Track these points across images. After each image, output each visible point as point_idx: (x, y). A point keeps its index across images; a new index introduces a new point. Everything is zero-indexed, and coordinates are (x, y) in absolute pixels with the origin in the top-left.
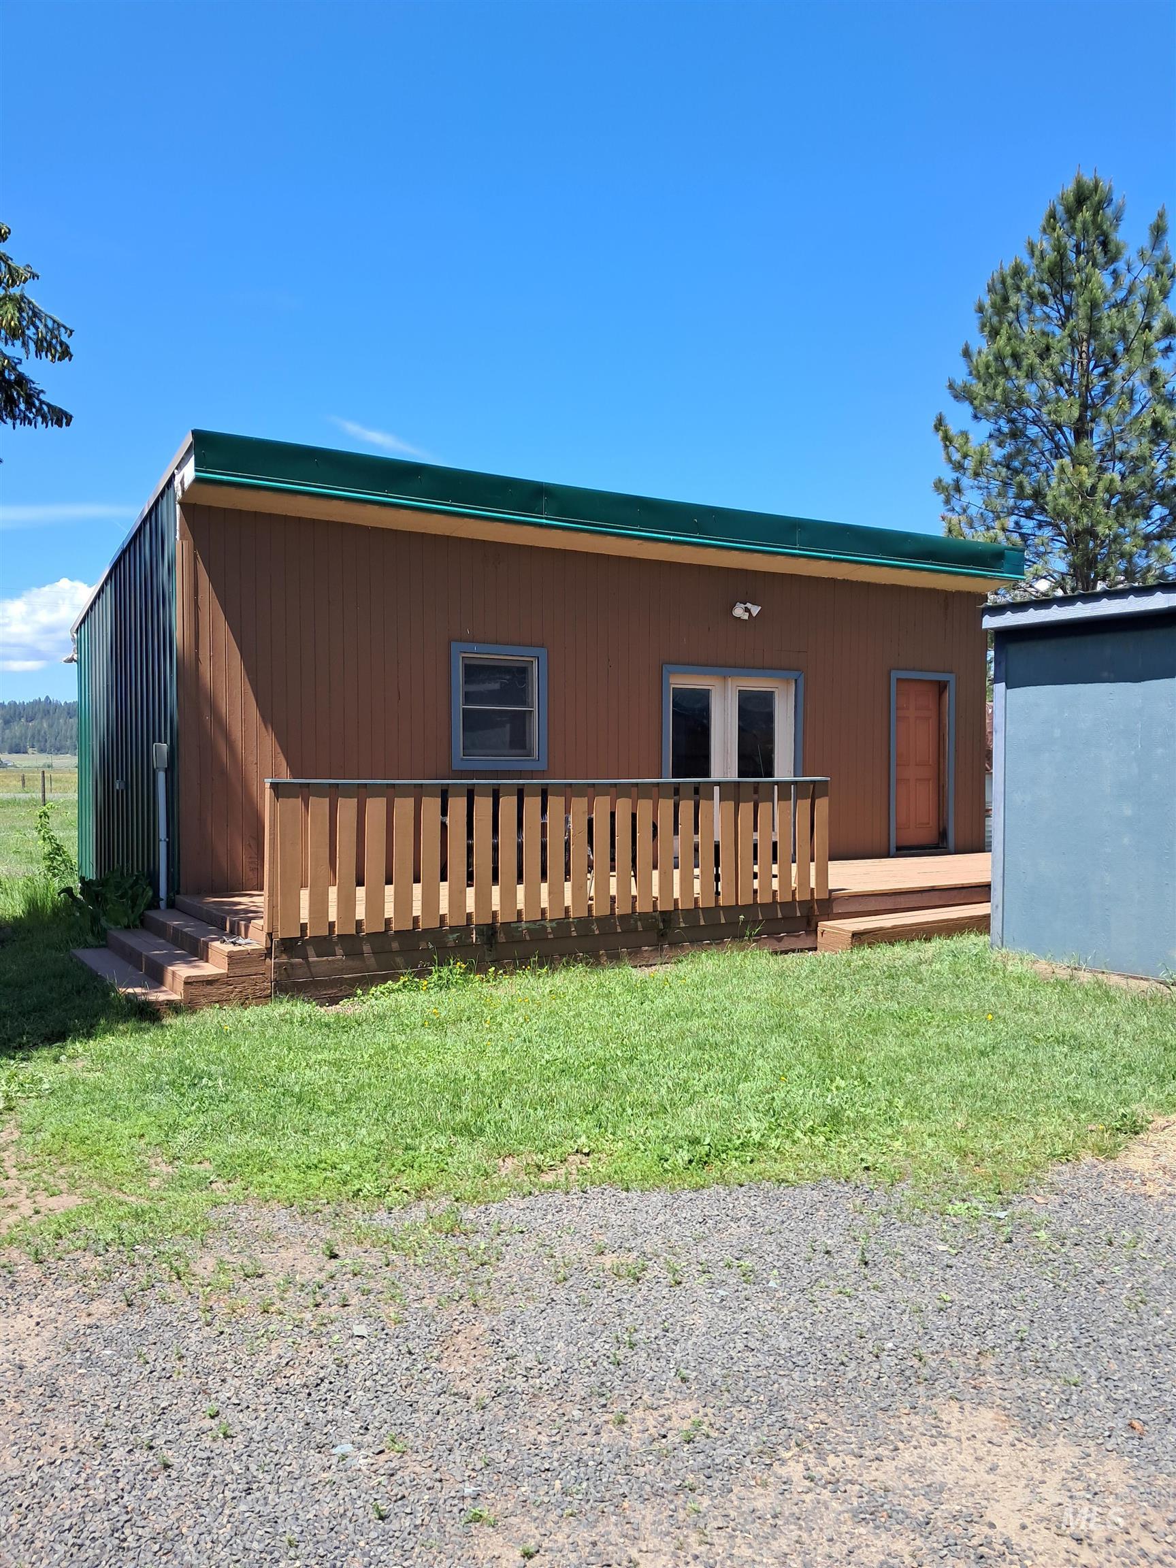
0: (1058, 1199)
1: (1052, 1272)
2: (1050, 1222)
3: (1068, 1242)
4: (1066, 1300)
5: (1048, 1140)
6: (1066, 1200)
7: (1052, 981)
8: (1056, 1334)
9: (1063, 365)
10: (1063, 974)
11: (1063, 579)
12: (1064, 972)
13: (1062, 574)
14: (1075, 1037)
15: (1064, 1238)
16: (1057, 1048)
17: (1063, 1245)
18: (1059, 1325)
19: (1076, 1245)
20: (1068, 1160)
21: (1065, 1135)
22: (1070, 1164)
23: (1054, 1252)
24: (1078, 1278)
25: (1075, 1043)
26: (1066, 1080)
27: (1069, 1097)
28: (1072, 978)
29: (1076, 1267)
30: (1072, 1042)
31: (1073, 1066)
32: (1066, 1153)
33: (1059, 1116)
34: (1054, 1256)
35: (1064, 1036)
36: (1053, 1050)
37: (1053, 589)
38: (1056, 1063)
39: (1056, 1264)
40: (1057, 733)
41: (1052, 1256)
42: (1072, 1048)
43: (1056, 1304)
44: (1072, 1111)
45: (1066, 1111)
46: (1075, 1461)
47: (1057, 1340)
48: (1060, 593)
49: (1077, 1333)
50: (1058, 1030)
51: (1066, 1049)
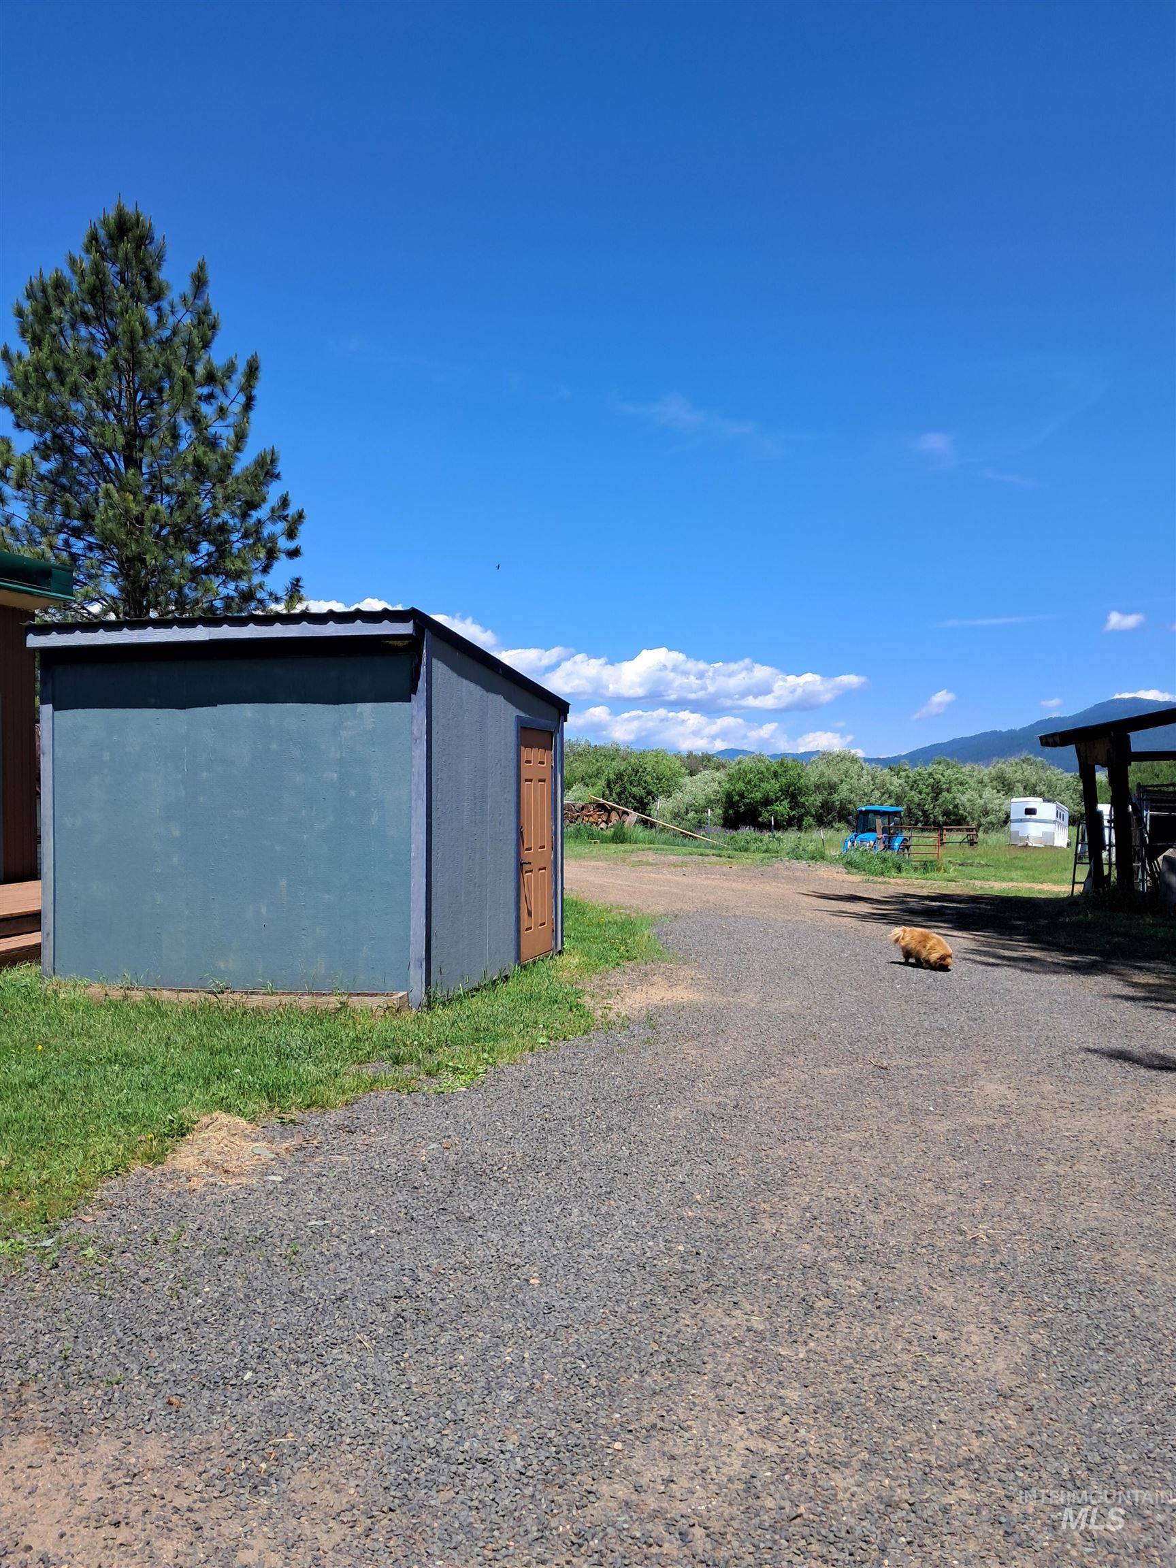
0: (107, 1214)
1: (98, 1285)
2: (99, 1238)
3: (115, 1252)
4: (111, 1308)
5: (98, 1159)
6: (114, 1213)
7: (105, 1004)
8: (100, 1342)
9: (110, 388)
10: (116, 995)
11: (115, 603)
12: (116, 993)
13: (114, 598)
14: (126, 1055)
15: (112, 1249)
16: (109, 1068)
17: (111, 1255)
18: (104, 1332)
19: (123, 1252)
20: (117, 1174)
21: (115, 1151)
22: (119, 1178)
23: (100, 1265)
24: (124, 1283)
25: (129, 1061)
26: (117, 1098)
27: (120, 1113)
28: (126, 997)
29: (122, 1274)
30: (124, 1060)
31: (124, 1083)
32: (116, 1167)
33: (110, 1133)
34: (101, 1269)
35: (116, 1055)
36: (105, 1071)
37: (105, 612)
38: (108, 1082)
39: (102, 1276)
40: (106, 756)
41: (98, 1269)
42: (124, 1066)
43: (101, 1314)
44: (123, 1126)
45: (117, 1127)
46: (116, 1453)
47: (101, 1347)
48: (112, 617)
49: (121, 1335)
50: (110, 1050)
51: (117, 1068)
